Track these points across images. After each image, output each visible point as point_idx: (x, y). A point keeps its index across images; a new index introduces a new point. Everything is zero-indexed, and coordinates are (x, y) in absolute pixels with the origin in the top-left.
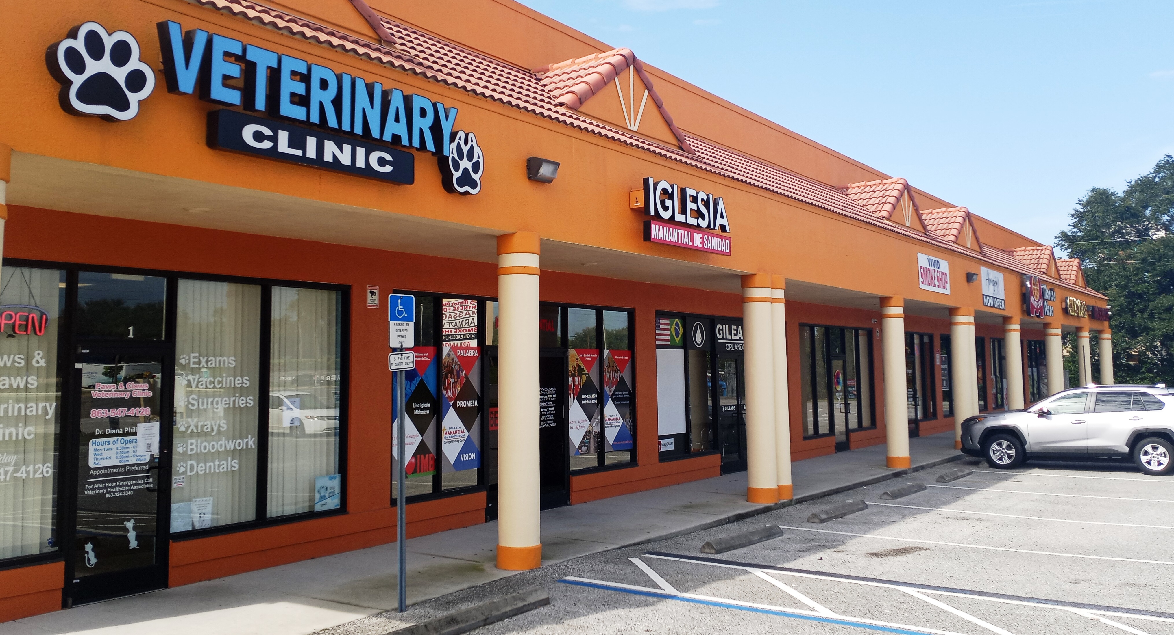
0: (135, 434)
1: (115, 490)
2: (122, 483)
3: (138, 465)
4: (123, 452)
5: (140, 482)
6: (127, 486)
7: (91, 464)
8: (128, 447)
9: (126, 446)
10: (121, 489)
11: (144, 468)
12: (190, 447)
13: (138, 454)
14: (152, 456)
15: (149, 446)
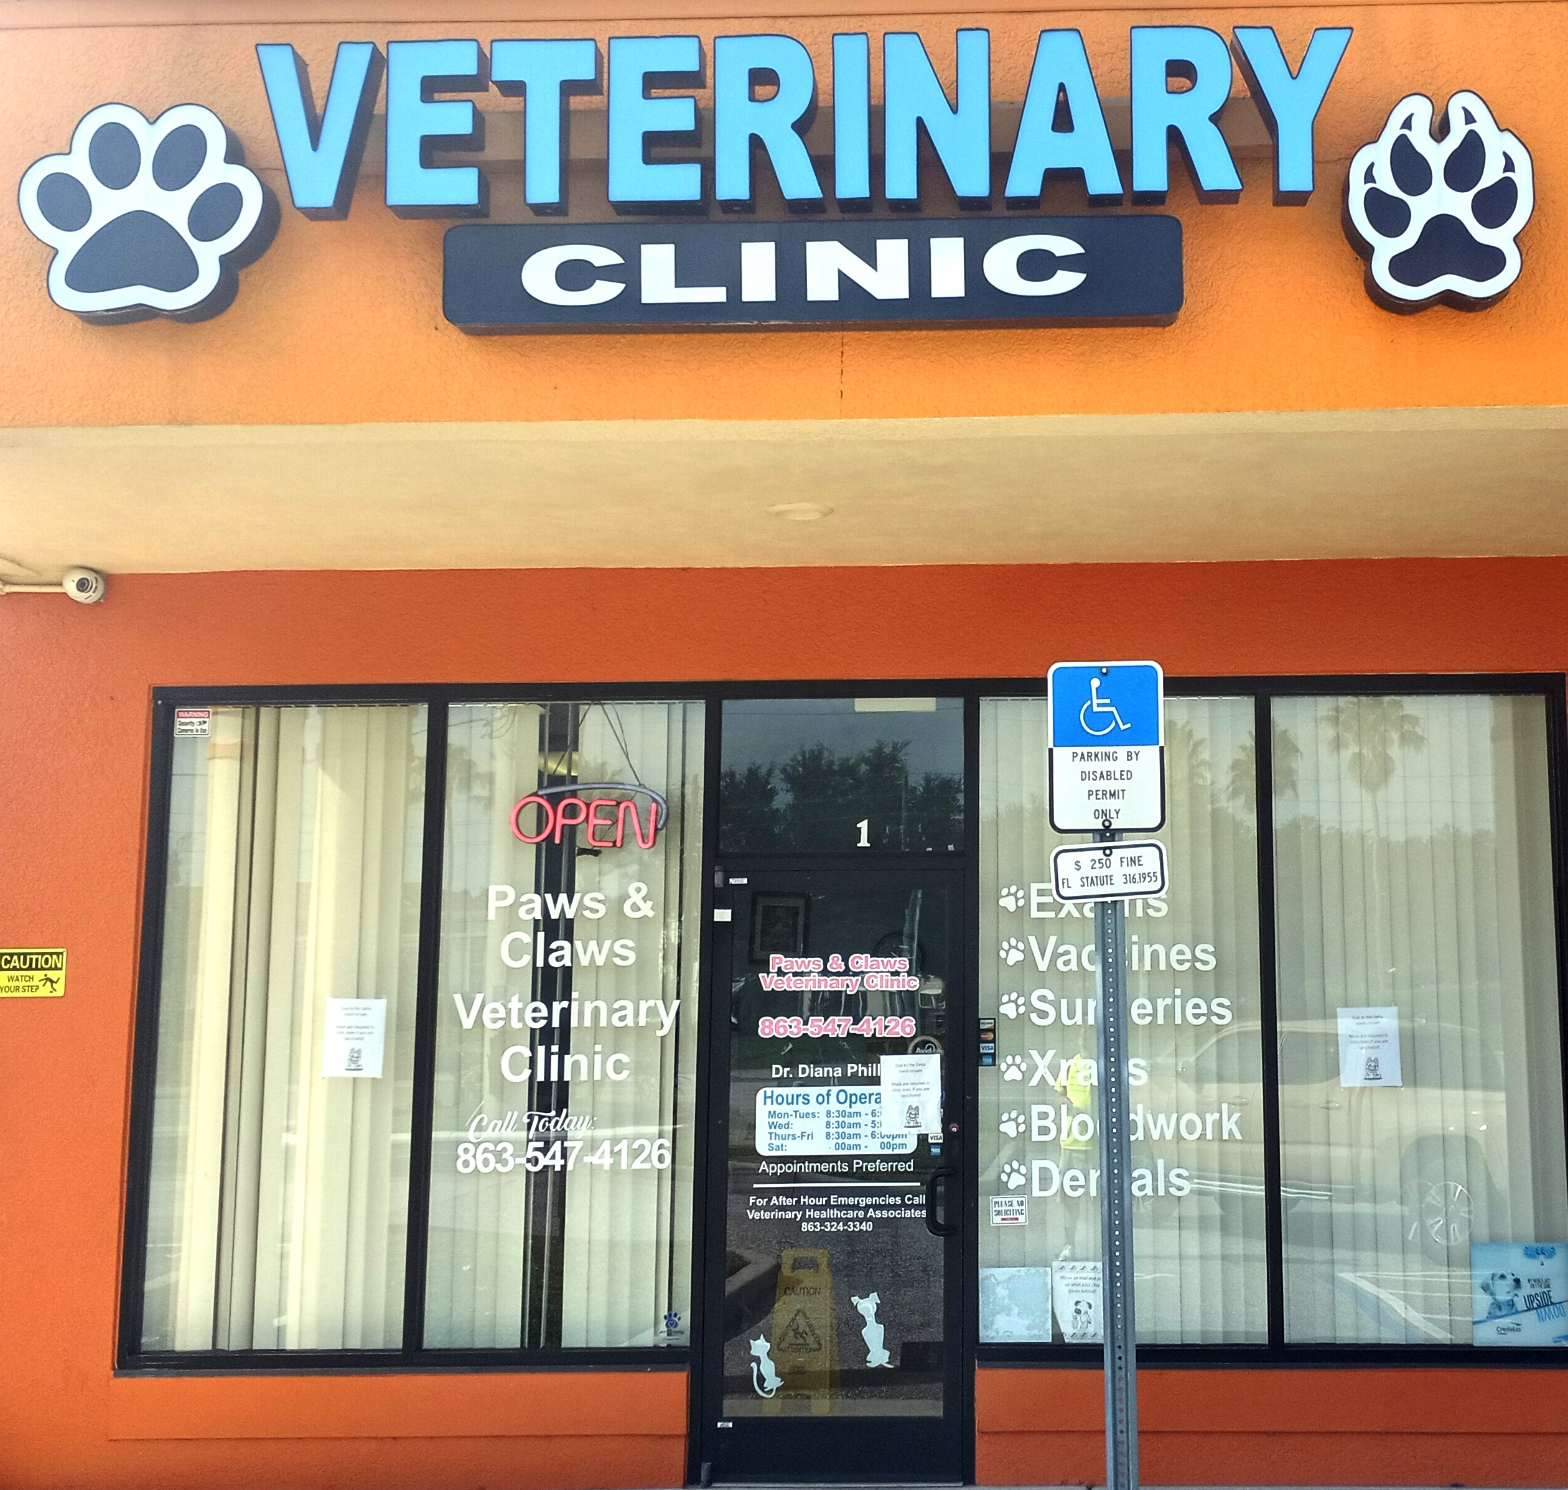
0: (875, 1081)
1: (824, 1215)
2: (843, 1200)
3: (885, 1158)
4: (843, 1124)
5: (891, 1201)
6: (856, 1207)
7: (762, 1147)
8: (858, 1114)
9: (852, 1110)
10: (842, 1214)
11: (901, 1166)
12: (1036, 1123)
13: (885, 1131)
14: (923, 1139)
15: (913, 1113)
